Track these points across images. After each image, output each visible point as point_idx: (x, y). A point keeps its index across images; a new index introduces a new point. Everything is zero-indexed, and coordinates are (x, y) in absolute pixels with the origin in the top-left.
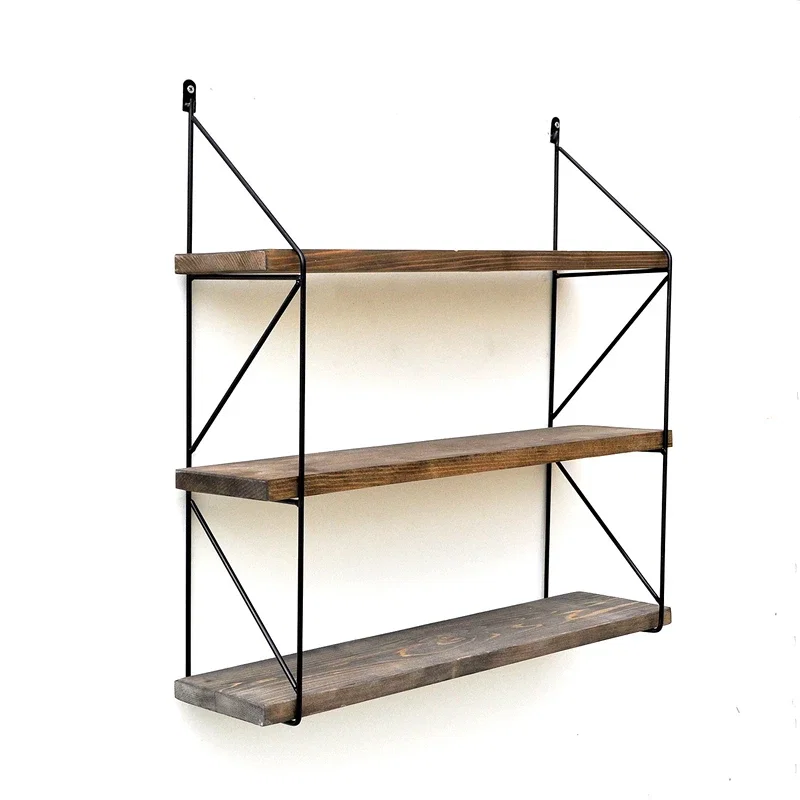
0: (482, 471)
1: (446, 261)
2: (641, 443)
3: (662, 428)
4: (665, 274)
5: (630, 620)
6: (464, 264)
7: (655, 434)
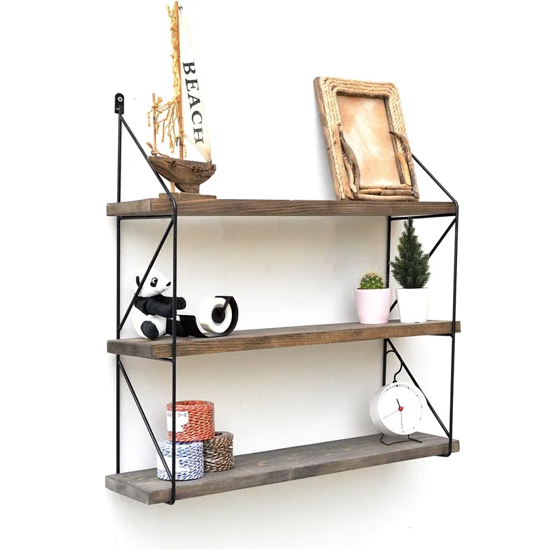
0: (312, 344)
1: (284, 207)
2: (435, 329)
3: (452, 320)
4: (453, 218)
5: (426, 448)
6: (298, 209)
7: (447, 323)
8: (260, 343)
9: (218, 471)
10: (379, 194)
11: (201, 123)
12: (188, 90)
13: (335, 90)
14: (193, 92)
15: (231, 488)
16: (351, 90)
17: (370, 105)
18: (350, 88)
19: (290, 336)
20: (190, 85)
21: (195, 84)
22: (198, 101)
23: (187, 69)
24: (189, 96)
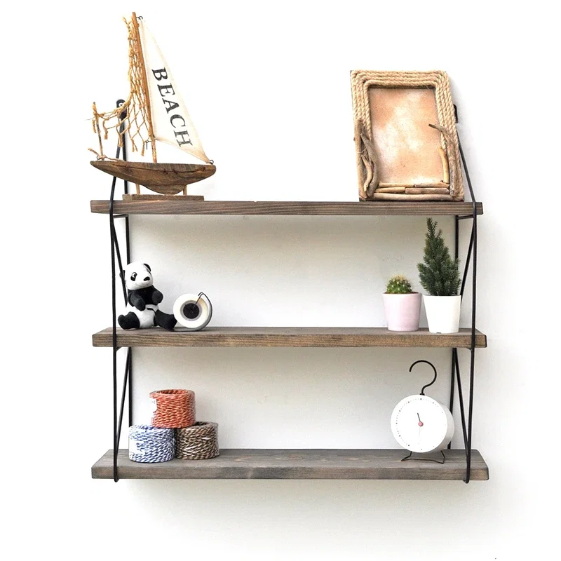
1: (246, 208)
7: (464, 336)
8: (212, 341)
9: (188, 459)
10: (403, 192)
11: (184, 125)
12: (162, 96)
13: (366, 84)
14: (168, 97)
15: (181, 477)
16: (387, 83)
17: (415, 97)
18: (386, 80)
20: (164, 91)
21: (170, 90)
22: (177, 105)
23: (158, 75)
24: (164, 101)
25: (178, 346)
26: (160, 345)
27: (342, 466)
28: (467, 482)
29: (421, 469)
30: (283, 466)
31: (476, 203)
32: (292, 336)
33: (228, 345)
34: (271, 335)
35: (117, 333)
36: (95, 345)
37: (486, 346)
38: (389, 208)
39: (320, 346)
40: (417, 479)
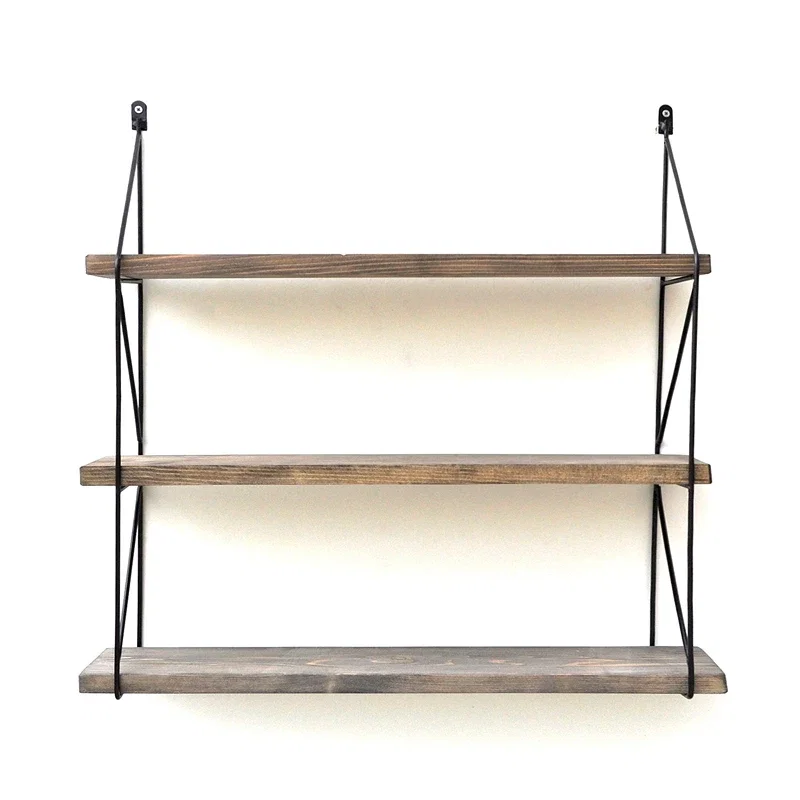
7: (674, 466)
8: (269, 476)
15: (219, 690)
19: (329, 468)
25: (215, 483)
26: (187, 483)
27: (479, 673)
28: (690, 696)
29: (611, 676)
30: (384, 672)
31: (699, 256)
32: (396, 466)
33: (295, 483)
34: (363, 466)
35: (122, 464)
36: (83, 483)
37: (711, 482)
38: (559, 263)
39: (441, 483)
40: (605, 691)
